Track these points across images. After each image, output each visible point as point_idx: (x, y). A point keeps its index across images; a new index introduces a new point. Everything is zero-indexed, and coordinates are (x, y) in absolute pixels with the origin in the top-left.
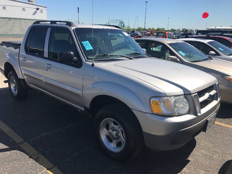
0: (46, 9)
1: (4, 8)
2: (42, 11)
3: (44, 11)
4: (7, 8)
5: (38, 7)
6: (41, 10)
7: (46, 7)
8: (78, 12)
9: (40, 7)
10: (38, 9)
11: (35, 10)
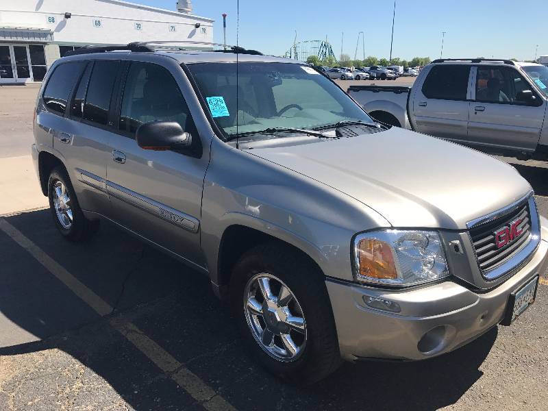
0: (211, 24)
1: (139, 26)
2: (204, 30)
3: (208, 29)
4: (143, 25)
5: (198, 22)
6: (204, 27)
7: (212, 22)
8: (225, 26)
9: (202, 23)
10: (197, 26)
11: (194, 27)
